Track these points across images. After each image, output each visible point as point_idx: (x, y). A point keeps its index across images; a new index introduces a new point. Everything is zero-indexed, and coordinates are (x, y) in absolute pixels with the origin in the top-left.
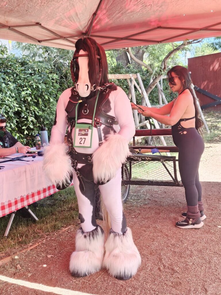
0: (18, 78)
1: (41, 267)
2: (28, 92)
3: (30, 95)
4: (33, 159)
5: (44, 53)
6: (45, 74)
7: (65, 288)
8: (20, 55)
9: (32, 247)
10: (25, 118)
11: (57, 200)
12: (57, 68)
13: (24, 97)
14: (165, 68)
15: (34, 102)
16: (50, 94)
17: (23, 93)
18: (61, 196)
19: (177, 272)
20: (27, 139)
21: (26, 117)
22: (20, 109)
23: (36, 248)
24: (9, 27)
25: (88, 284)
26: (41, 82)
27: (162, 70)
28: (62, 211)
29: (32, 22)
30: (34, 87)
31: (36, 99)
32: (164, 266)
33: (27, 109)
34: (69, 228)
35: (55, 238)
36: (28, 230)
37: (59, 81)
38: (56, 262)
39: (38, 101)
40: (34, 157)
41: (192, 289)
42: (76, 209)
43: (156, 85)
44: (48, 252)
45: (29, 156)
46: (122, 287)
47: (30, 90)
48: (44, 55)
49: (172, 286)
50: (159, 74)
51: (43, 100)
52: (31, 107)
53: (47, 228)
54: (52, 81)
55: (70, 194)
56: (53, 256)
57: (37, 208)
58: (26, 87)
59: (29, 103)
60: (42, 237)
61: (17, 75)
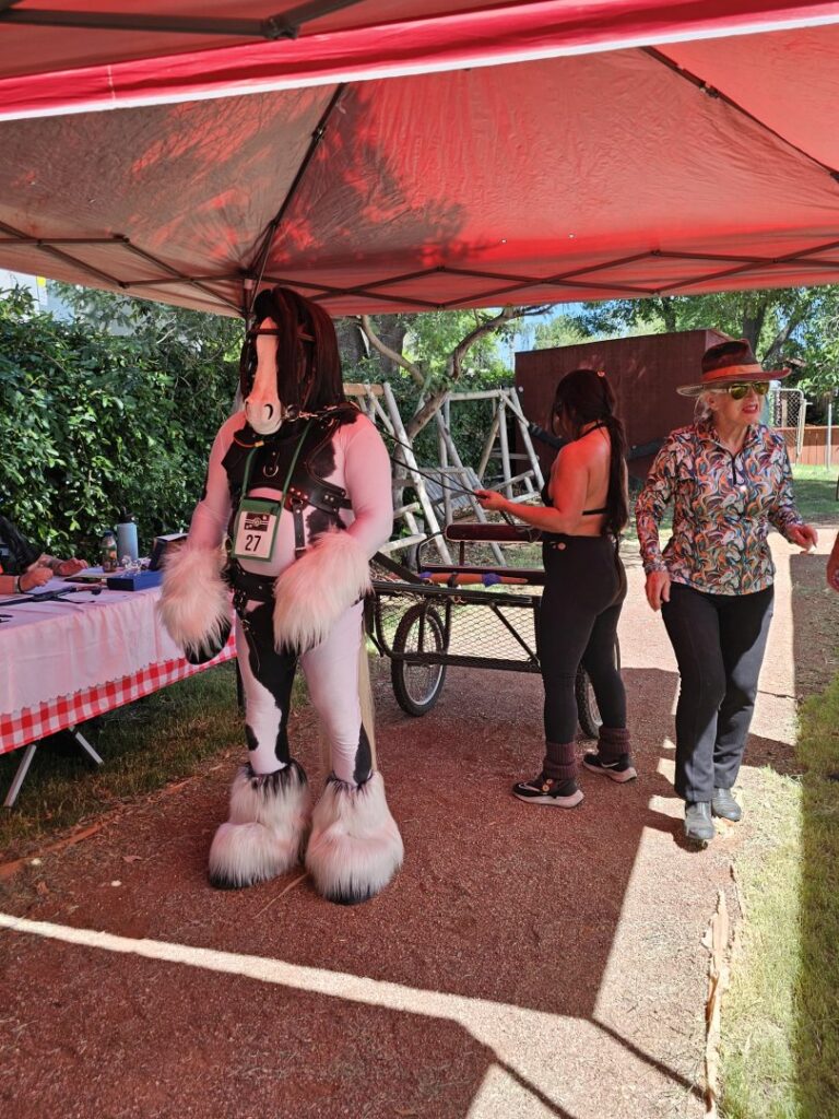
0: (59, 379)
1: (105, 887)
2: (87, 417)
3: (91, 426)
4: (94, 597)
5: (134, 316)
6: (137, 372)
7: (170, 942)
8: (69, 318)
9: (82, 836)
10: (74, 489)
11: (158, 709)
12: (169, 358)
13: (76, 432)
14: (456, 374)
15: (103, 446)
16: (148, 425)
17: (74, 420)
18: (168, 700)
19: (466, 893)
20: (79, 546)
21: (78, 484)
22: (62, 462)
23: (93, 836)
24: (40, 241)
25: (231, 929)
26: (125, 391)
27: (448, 379)
28: (169, 739)
29: (103, 232)
30: (105, 404)
31: (109, 437)
32: (435, 878)
33: (81, 464)
34: (187, 785)
35: (148, 811)
36: (74, 790)
37: (173, 393)
38: (147, 873)
39: (114, 443)
40: (96, 592)
41: (503, 935)
42: (208, 735)
43: (431, 415)
44: (125, 847)
45: (83, 589)
46: (322, 935)
47: (91, 412)
48: (136, 321)
49: (452, 930)
50: (440, 389)
51: (127, 442)
52: (94, 459)
53: (126, 783)
54: (156, 391)
55: (195, 697)
56: (138, 858)
57: (101, 732)
58: (82, 403)
59: (87, 448)
60: (111, 807)
61: (58, 371)
